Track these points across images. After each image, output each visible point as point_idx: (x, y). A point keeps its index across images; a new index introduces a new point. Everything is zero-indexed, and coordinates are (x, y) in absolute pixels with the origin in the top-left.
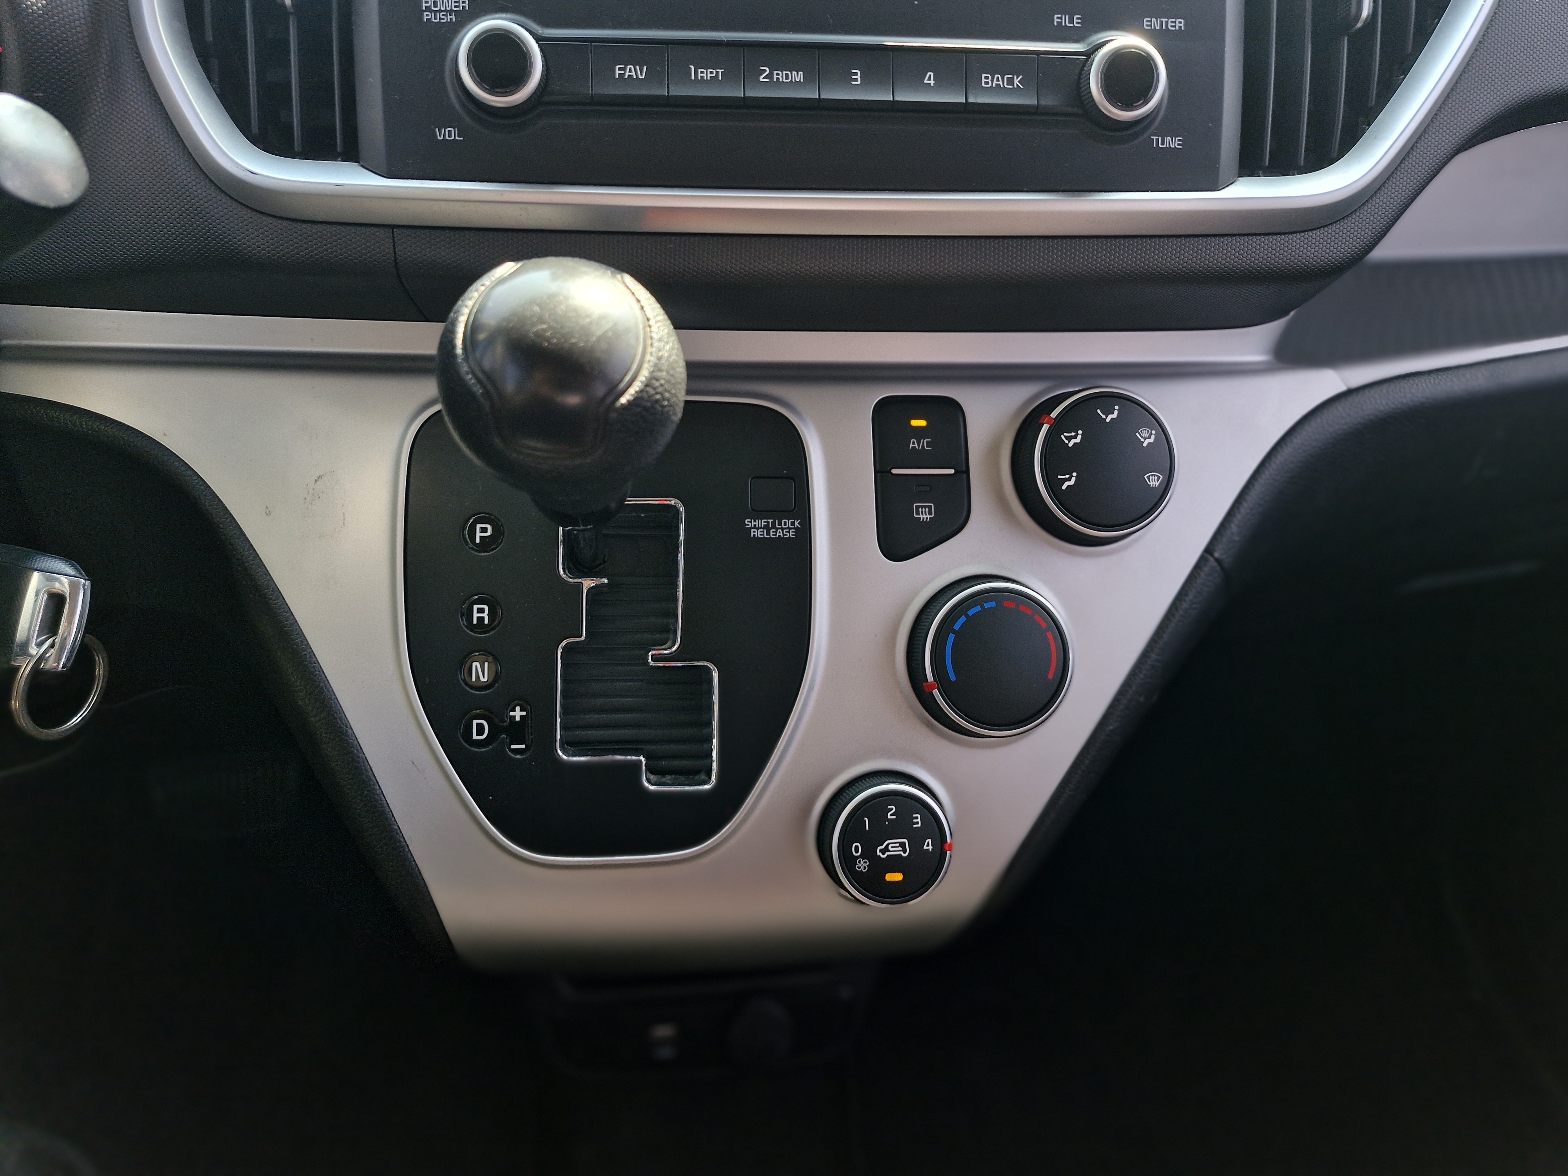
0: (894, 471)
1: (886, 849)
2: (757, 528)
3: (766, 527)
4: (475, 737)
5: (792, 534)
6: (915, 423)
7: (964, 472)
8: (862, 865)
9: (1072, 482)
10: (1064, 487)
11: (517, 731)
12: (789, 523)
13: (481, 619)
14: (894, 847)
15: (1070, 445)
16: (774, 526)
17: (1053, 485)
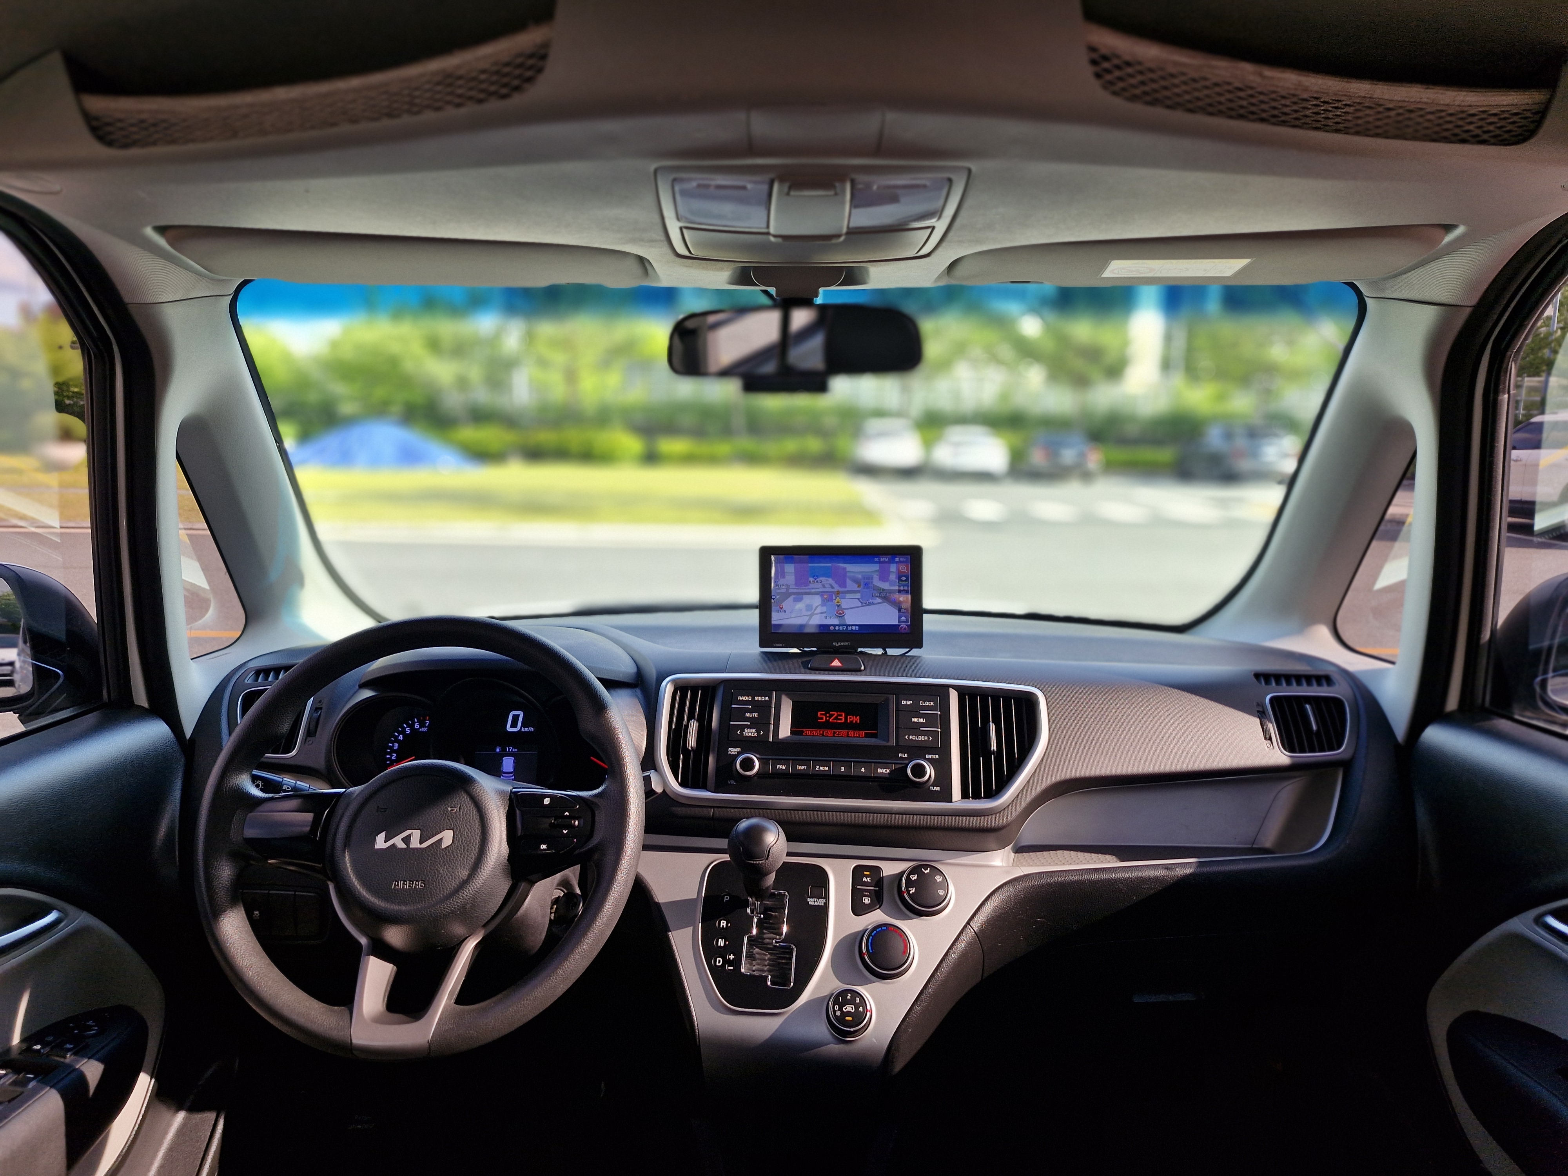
0: (858, 887)
5: (823, 904)
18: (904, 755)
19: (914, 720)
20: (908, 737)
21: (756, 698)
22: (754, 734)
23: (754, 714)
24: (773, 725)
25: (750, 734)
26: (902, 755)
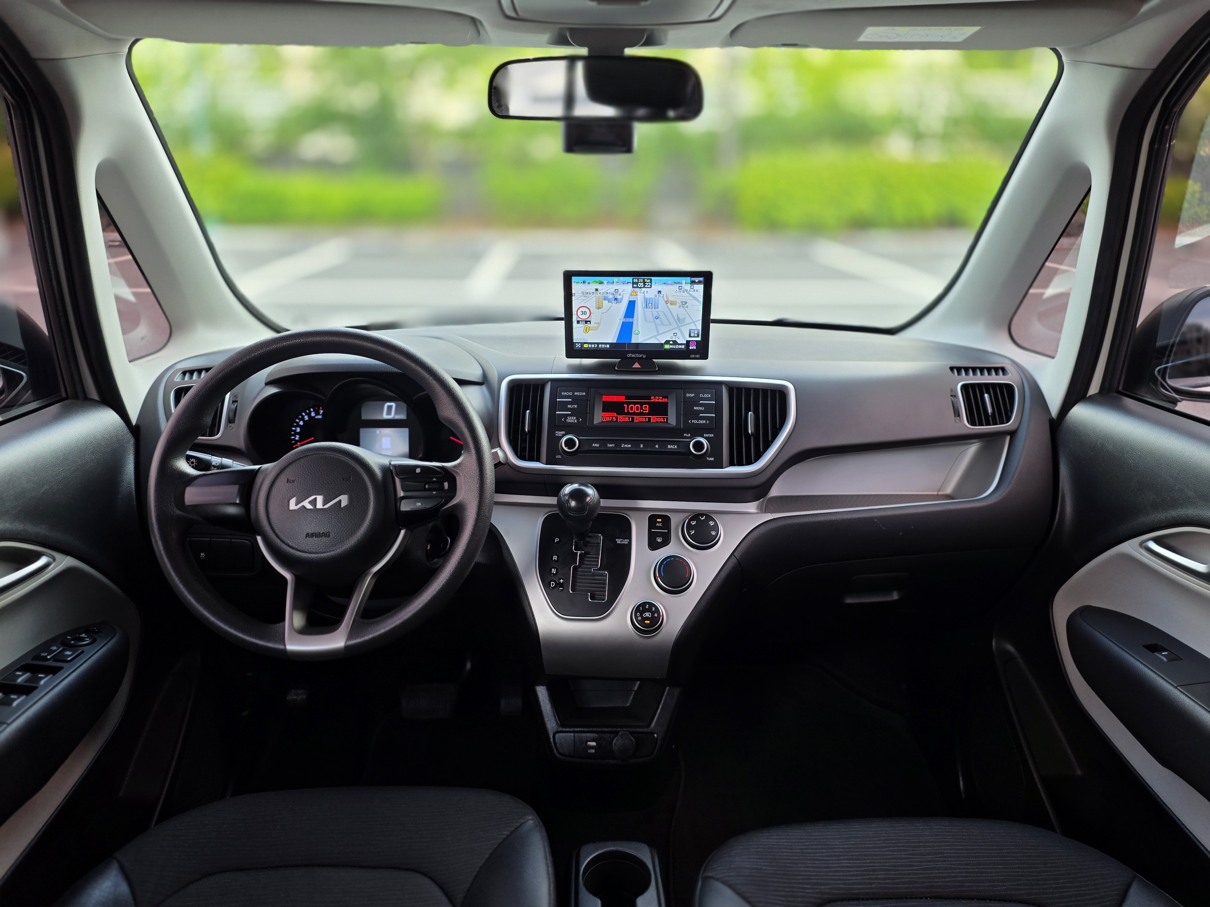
1: (645, 615)
2: (619, 541)
3: (621, 541)
4: (551, 586)
6: (658, 520)
7: (670, 531)
8: (640, 618)
9: (693, 532)
10: (691, 534)
11: (561, 585)
12: (626, 540)
13: (555, 559)
14: (647, 614)
15: (693, 524)
16: (623, 541)
17: (689, 534)
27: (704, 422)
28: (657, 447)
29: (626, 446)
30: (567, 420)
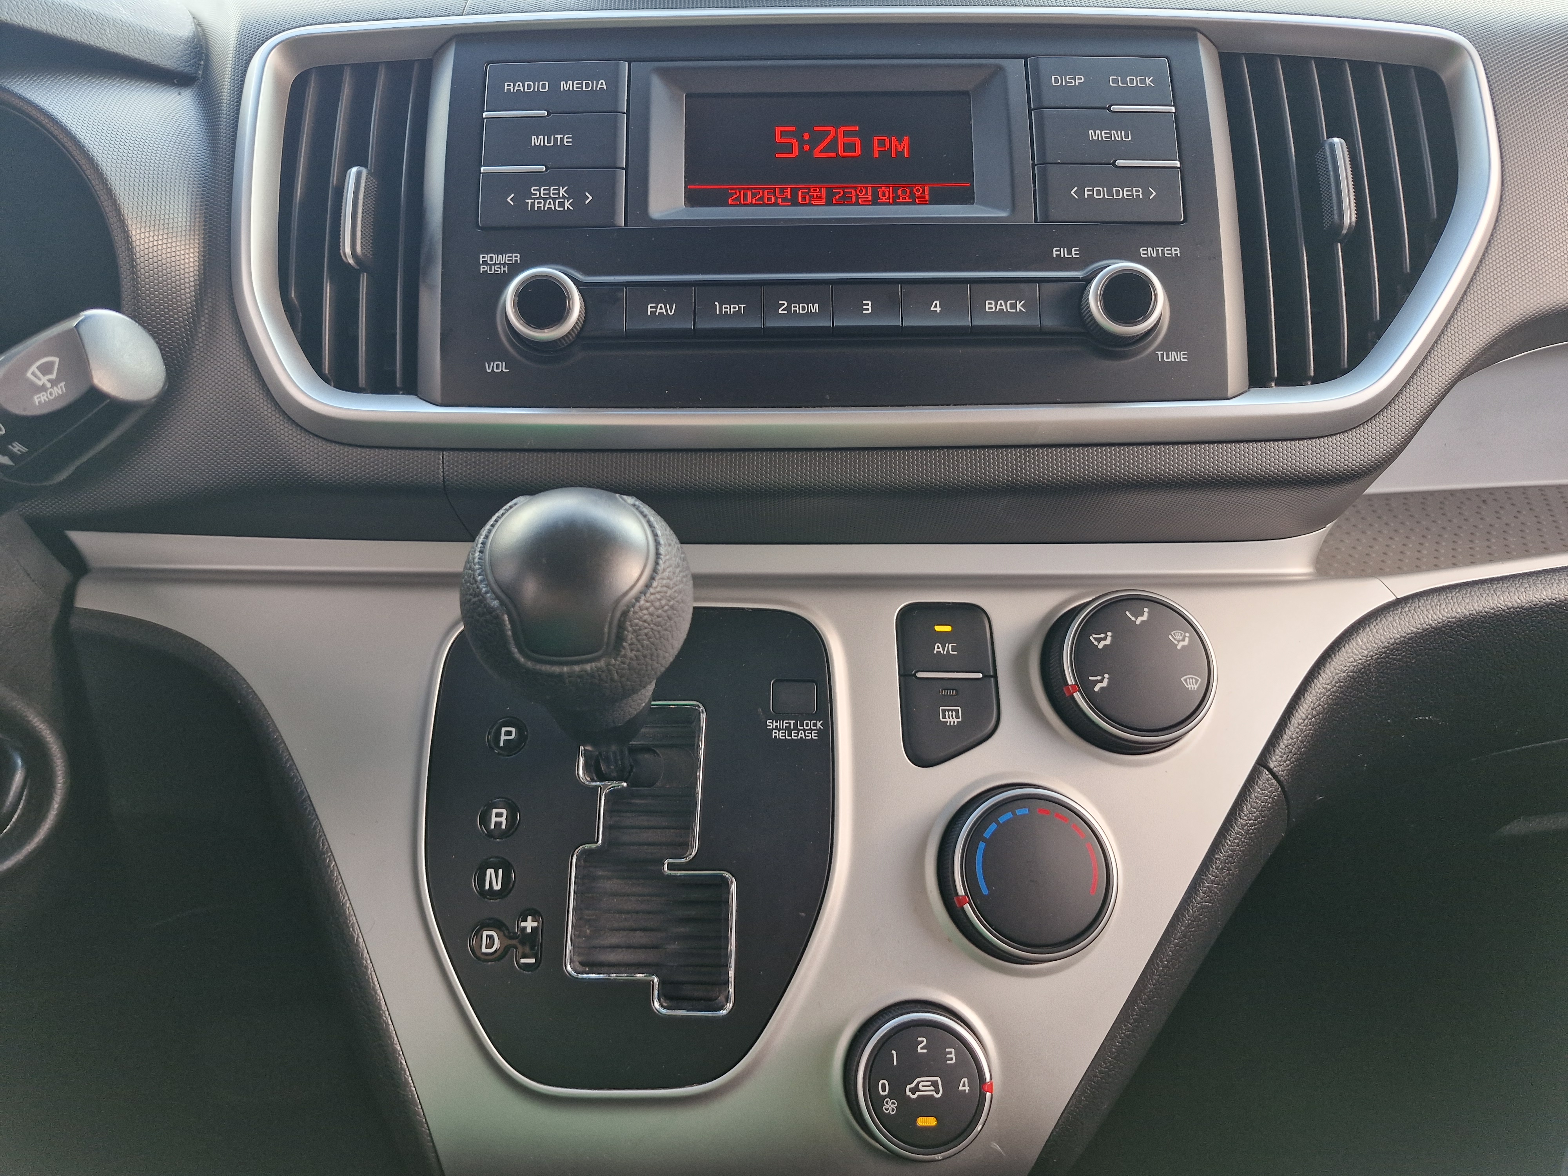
18: (1070, 253)
19: (1094, 135)
20: (1080, 192)
21: (565, 86)
22: (561, 204)
23: (559, 137)
24: (626, 169)
25: (550, 205)
26: (1064, 253)
27: (1138, 192)
28: (938, 309)
29: (795, 308)
30: (530, 201)
